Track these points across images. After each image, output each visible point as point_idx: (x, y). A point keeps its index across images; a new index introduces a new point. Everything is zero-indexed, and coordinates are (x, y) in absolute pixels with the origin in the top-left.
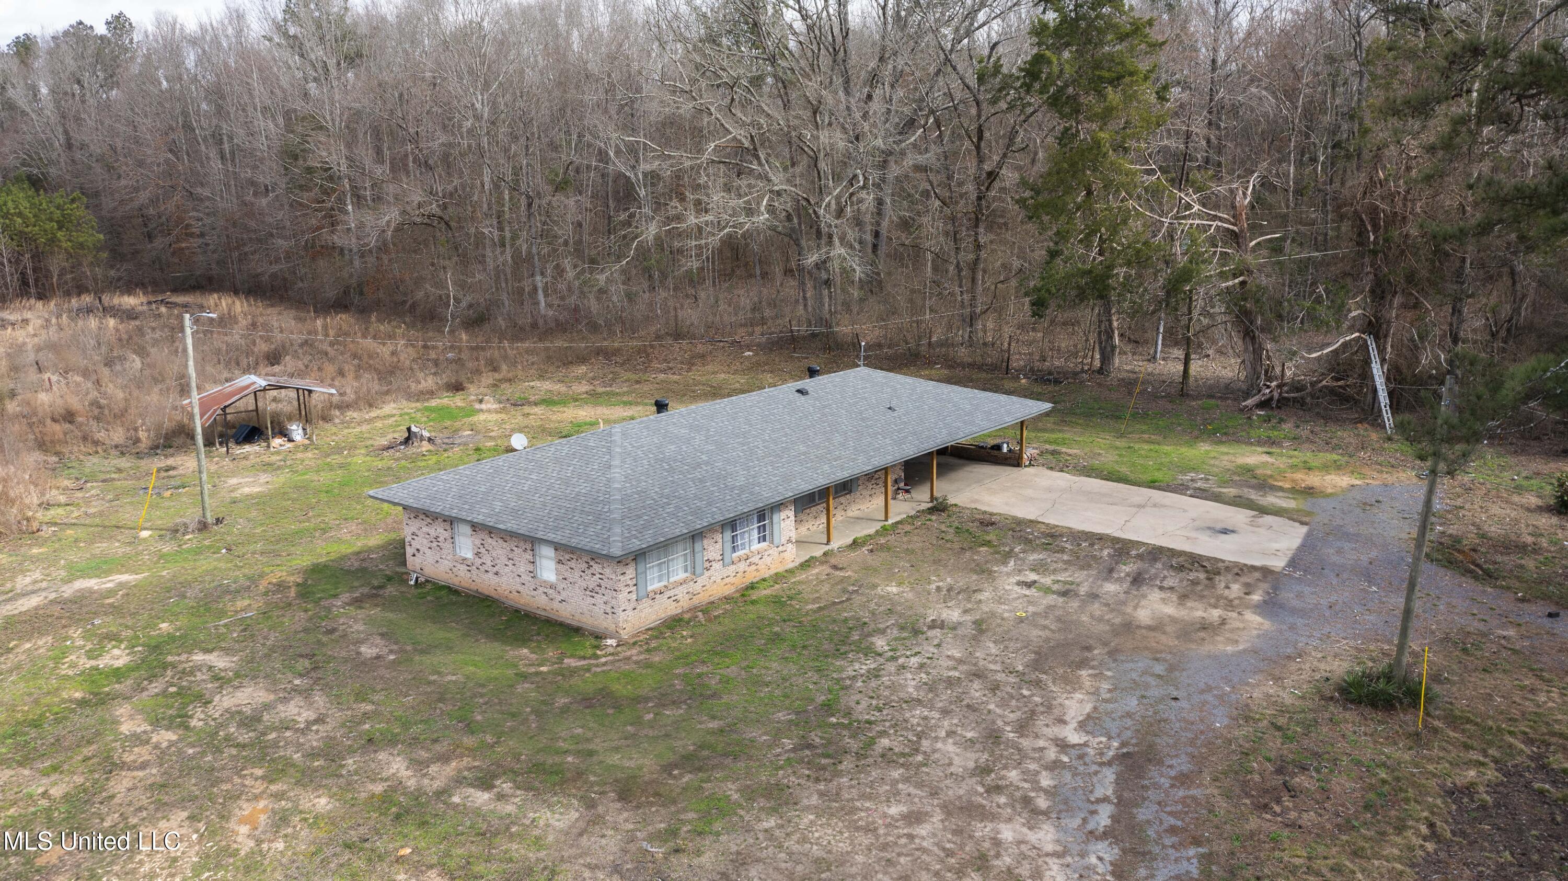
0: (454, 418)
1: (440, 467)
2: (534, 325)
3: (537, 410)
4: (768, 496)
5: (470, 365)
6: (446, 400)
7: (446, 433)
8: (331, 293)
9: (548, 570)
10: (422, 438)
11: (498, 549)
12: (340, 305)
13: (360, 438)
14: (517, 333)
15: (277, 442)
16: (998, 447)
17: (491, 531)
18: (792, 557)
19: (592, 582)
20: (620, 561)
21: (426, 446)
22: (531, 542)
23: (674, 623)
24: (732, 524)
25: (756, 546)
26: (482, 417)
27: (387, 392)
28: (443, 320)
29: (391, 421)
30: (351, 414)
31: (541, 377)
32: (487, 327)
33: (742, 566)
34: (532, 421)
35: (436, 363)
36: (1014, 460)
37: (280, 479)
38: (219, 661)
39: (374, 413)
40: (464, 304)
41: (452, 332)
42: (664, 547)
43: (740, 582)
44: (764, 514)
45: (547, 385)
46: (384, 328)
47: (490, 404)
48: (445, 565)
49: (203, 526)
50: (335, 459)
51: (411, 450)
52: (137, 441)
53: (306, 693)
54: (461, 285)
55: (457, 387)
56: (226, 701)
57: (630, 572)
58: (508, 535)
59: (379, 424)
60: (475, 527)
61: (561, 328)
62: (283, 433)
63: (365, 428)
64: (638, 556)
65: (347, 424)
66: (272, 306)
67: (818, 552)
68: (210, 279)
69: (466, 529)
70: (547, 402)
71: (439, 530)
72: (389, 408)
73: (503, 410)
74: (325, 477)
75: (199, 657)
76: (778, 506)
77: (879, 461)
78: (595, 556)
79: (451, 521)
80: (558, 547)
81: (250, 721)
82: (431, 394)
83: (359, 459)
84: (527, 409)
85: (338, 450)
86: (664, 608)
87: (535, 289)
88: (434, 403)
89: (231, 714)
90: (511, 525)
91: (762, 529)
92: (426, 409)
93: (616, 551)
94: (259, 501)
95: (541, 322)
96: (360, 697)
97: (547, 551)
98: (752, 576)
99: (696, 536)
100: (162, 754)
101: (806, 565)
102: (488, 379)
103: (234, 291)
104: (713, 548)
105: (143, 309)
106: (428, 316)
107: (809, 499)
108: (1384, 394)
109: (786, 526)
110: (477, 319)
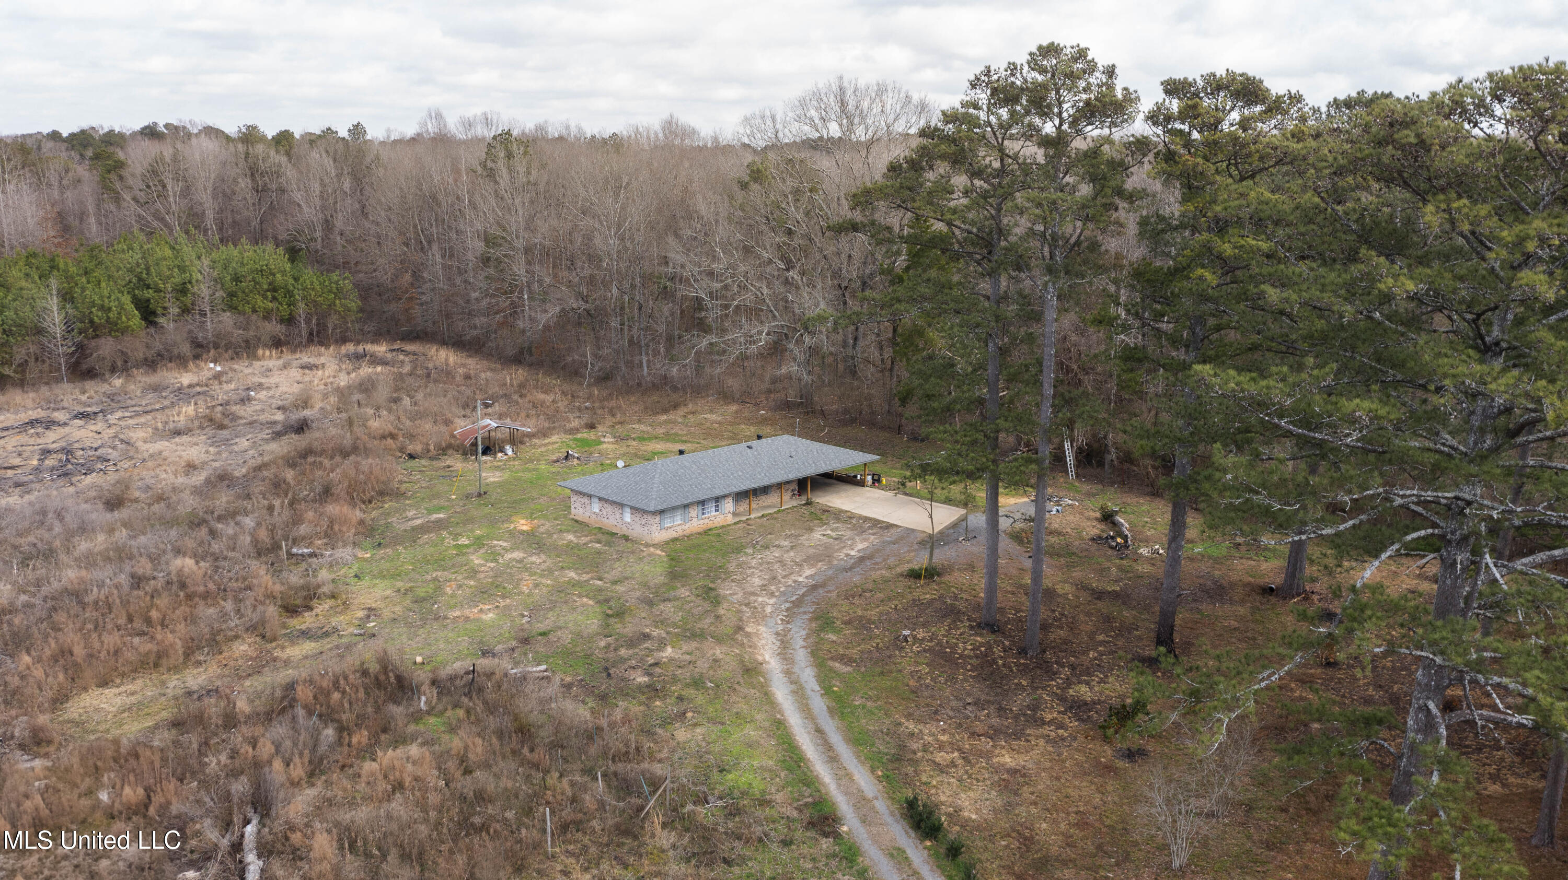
0: (589, 446)
1: (584, 473)
2: (639, 385)
3: (634, 443)
4: (718, 493)
5: (599, 412)
6: (584, 435)
7: (585, 455)
8: (511, 352)
9: (628, 517)
10: (574, 457)
11: (609, 508)
12: (517, 360)
13: (541, 454)
14: (628, 391)
15: (500, 455)
16: (855, 477)
17: (606, 501)
18: (730, 519)
19: (643, 522)
20: (654, 513)
21: (576, 461)
22: (621, 505)
23: (674, 540)
24: (702, 503)
25: (714, 513)
26: (605, 446)
27: (554, 428)
28: (583, 376)
29: (556, 446)
30: (535, 441)
31: (639, 421)
32: (610, 383)
33: (706, 521)
34: (631, 450)
35: (579, 409)
36: (861, 484)
37: (506, 475)
38: (504, 544)
39: (547, 441)
40: (597, 368)
41: (589, 385)
42: (674, 509)
43: (705, 527)
44: (717, 499)
45: (642, 427)
46: (547, 380)
47: (609, 439)
48: (588, 514)
49: (479, 495)
50: (530, 466)
51: (569, 463)
52: (428, 451)
53: (538, 554)
54: (595, 355)
55: (592, 426)
56: (509, 556)
57: (658, 518)
58: (613, 503)
59: (550, 447)
60: (600, 499)
61: (655, 387)
62: (502, 450)
63: (543, 449)
64: (662, 512)
65: (534, 446)
66: (470, 356)
67: (744, 518)
68: (426, 334)
69: (596, 500)
70: (642, 439)
71: (585, 500)
72: (554, 438)
73: (616, 443)
74: (528, 475)
75: (495, 542)
76: (725, 497)
77: (782, 477)
78: (645, 512)
79: (590, 496)
80: (632, 508)
81: (520, 561)
82: (577, 430)
83: (543, 467)
84: (629, 443)
85: (531, 461)
86: (671, 534)
87: (641, 363)
88: (579, 436)
89: (512, 560)
90: (614, 498)
91: (717, 506)
92: (575, 439)
93: (652, 509)
94: (500, 485)
95: (643, 382)
96: (557, 556)
97: (628, 510)
98: (711, 525)
99: (686, 506)
100: (492, 570)
101: (735, 523)
102: (609, 421)
103: (444, 343)
104: (694, 512)
105: (389, 355)
106: (573, 373)
107: (743, 496)
108: (1070, 459)
109: (728, 506)
110: (604, 378)
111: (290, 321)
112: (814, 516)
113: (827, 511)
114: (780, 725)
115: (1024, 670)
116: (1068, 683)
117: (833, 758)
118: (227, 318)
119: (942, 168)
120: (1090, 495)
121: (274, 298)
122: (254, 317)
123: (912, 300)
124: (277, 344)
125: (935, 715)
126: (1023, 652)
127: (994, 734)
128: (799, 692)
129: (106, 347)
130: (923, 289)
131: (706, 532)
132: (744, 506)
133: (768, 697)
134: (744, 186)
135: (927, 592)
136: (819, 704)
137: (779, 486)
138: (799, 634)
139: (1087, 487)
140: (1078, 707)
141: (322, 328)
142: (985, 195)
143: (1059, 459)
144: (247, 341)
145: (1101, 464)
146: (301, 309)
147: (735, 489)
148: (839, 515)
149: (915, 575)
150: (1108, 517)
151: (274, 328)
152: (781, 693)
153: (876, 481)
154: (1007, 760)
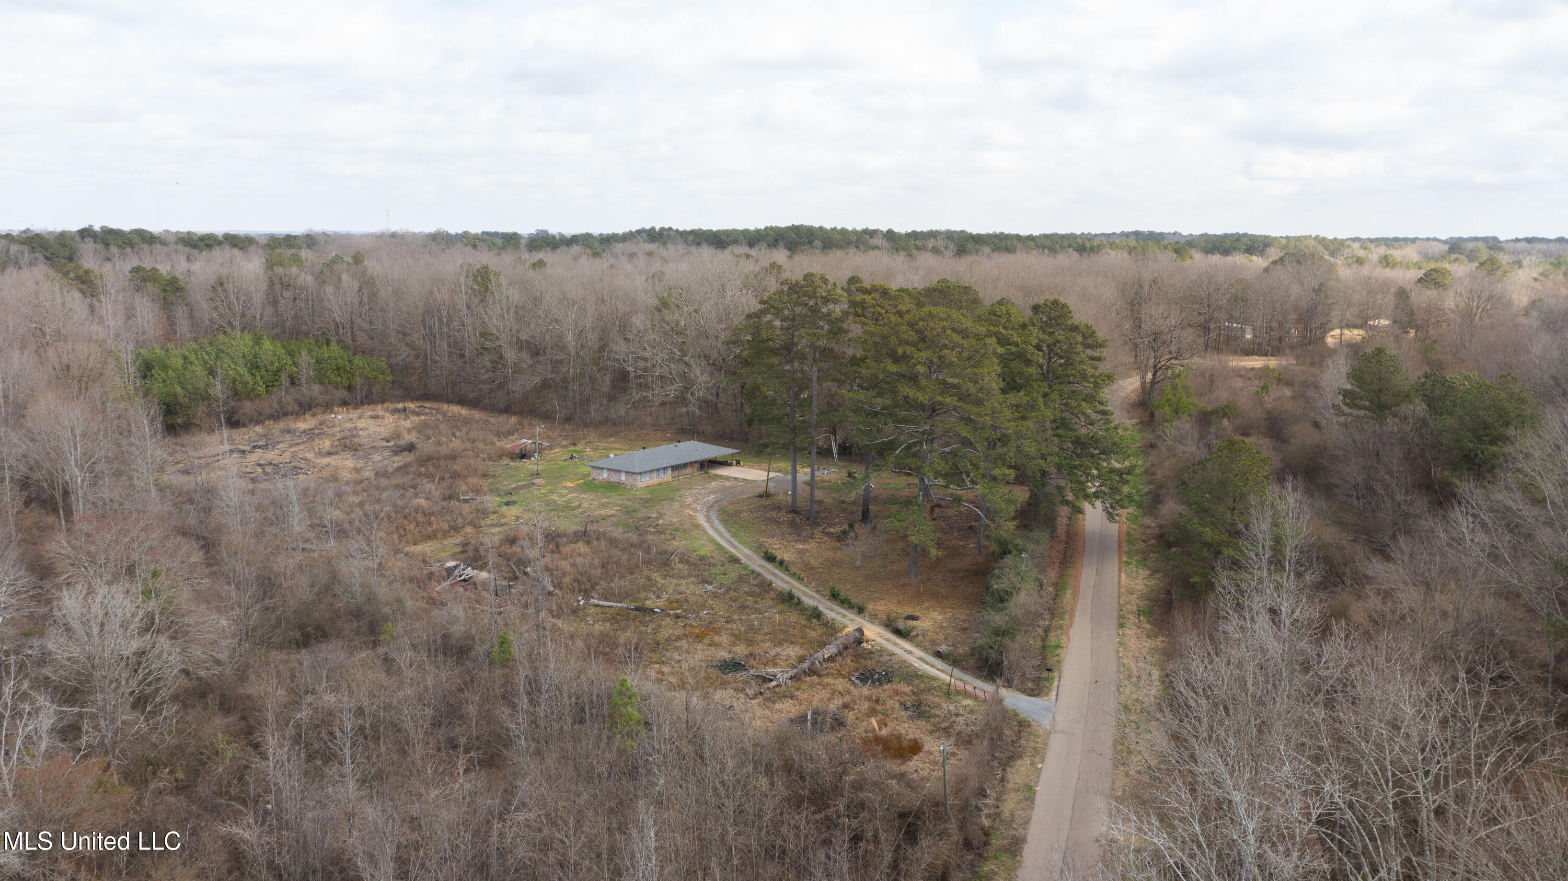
3: (603, 451)
4: (665, 466)
5: (575, 437)
9: (623, 477)
11: (613, 474)
14: (586, 425)
15: (533, 458)
16: (726, 461)
17: (612, 470)
18: (670, 479)
19: (632, 478)
20: (638, 474)
21: (577, 459)
22: (620, 472)
23: (647, 487)
24: (658, 470)
25: (663, 476)
26: (588, 453)
27: (556, 444)
28: (554, 419)
31: (600, 442)
32: (573, 422)
33: (660, 479)
35: (561, 436)
36: (731, 465)
40: (560, 415)
41: (561, 423)
42: (645, 472)
43: (660, 482)
44: (665, 469)
45: (602, 444)
47: (588, 449)
49: (535, 475)
50: (554, 462)
51: (574, 461)
53: (584, 494)
55: (575, 444)
57: (639, 477)
58: (616, 471)
60: (609, 470)
62: (532, 456)
64: (641, 473)
67: (676, 479)
69: (606, 471)
70: (606, 449)
71: (600, 471)
72: (556, 450)
73: (593, 451)
74: (556, 466)
76: (668, 468)
77: (693, 459)
78: (632, 474)
79: (602, 469)
80: (624, 473)
82: (568, 445)
83: (561, 462)
84: (600, 451)
85: (552, 459)
86: (646, 484)
93: (636, 473)
94: (543, 471)
97: (622, 474)
98: (662, 481)
99: (651, 471)
101: (672, 481)
102: (584, 441)
103: (448, 401)
104: (654, 474)
105: (417, 409)
106: (547, 417)
107: (675, 468)
108: (835, 451)
109: (669, 472)
110: (568, 419)
111: (350, 388)
112: (710, 478)
113: (715, 475)
114: (712, 540)
115: (808, 525)
116: (826, 528)
117: (735, 547)
118: (317, 388)
119: (769, 317)
120: (844, 467)
121: (339, 375)
122: (330, 387)
123: (759, 373)
124: (344, 403)
125: (773, 537)
126: (808, 519)
127: (796, 541)
128: (718, 532)
129: (248, 407)
130: (763, 368)
131: (661, 484)
132: (676, 473)
133: (706, 533)
134: (659, 310)
135: (766, 502)
136: (726, 535)
137: (691, 464)
138: (714, 516)
139: (843, 464)
140: (829, 534)
141: (369, 393)
142: (787, 329)
143: (829, 452)
144: (327, 403)
145: (851, 454)
146: (358, 381)
147: (673, 464)
148: (721, 477)
149: (761, 496)
150: (850, 475)
151: (342, 394)
152: (711, 532)
153: (738, 463)
154: (801, 547)
